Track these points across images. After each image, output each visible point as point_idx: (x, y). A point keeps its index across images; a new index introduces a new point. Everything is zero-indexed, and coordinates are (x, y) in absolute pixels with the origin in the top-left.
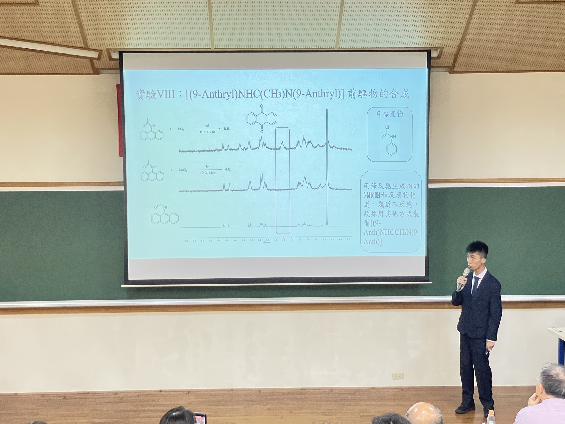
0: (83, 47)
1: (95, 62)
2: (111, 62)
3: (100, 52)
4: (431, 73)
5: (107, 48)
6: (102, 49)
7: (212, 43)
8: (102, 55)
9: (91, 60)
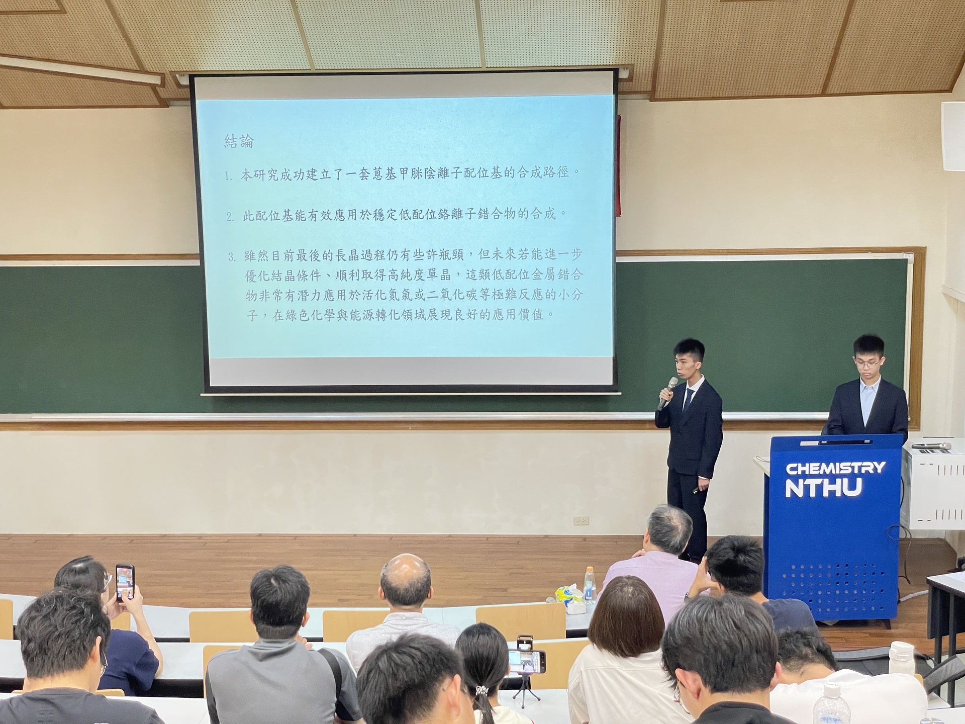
0: (138, 69)
1: (159, 91)
2: (179, 89)
3: (163, 76)
4: (618, 101)
5: (170, 70)
6: (165, 72)
7: (311, 63)
8: (166, 81)
9: (153, 87)
